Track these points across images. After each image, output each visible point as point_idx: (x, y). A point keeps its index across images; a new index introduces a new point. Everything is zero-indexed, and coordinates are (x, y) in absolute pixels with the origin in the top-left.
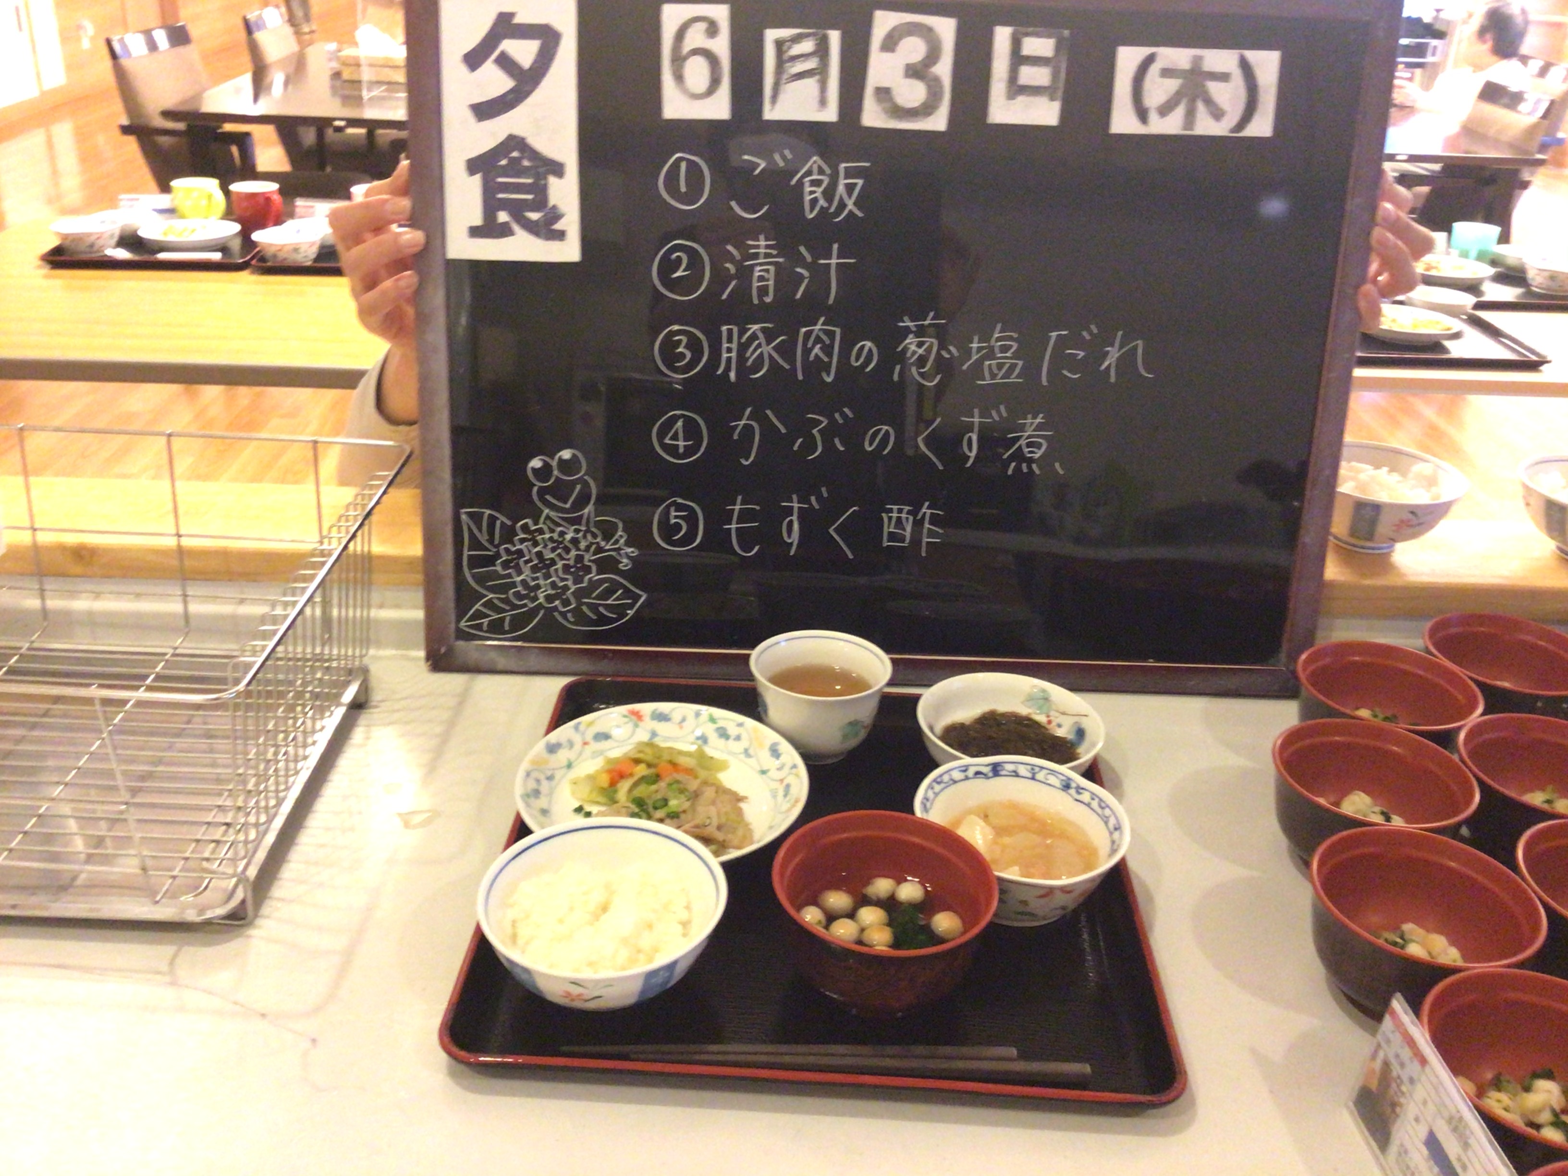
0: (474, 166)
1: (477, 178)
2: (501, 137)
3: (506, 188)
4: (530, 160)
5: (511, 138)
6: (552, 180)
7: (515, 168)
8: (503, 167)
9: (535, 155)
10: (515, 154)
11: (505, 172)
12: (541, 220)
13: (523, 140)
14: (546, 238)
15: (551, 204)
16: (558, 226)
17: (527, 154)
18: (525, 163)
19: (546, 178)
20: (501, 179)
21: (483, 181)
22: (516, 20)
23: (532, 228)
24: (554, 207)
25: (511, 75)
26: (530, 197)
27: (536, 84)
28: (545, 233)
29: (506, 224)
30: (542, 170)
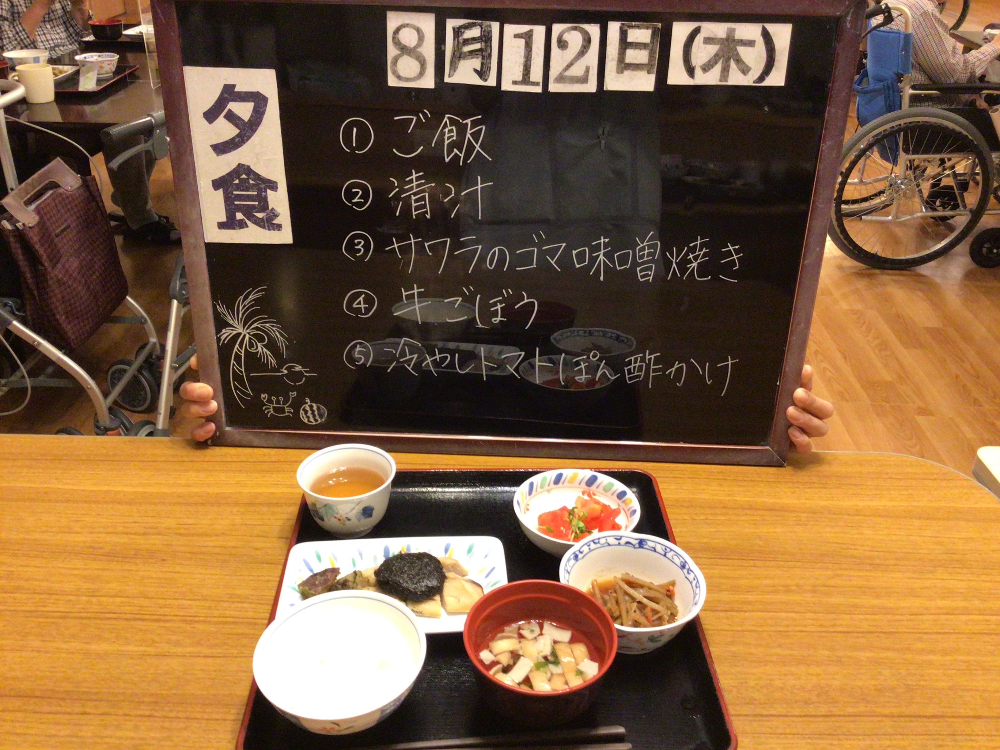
0: (217, 184)
1: (221, 191)
2: (234, 166)
3: (239, 197)
4: (252, 180)
5: (239, 166)
6: (269, 191)
7: (243, 185)
8: (236, 184)
9: (257, 177)
10: (244, 176)
11: (238, 188)
12: (265, 217)
13: (249, 167)
14: (269, 229)
15: (270, 208)
16: (275, 222)
17: (251, 176)
18: (251, 182)
19: (266, 191)
20: (235, 193)
21: (224, 193)
22: (237, 89)
23: (259, 223)
24: (273, 209)
25: (237, 126)
26: (257, 203)
27: (254, 131)
28: (268, 227)
29: (242, 220)
30: (263, 186)
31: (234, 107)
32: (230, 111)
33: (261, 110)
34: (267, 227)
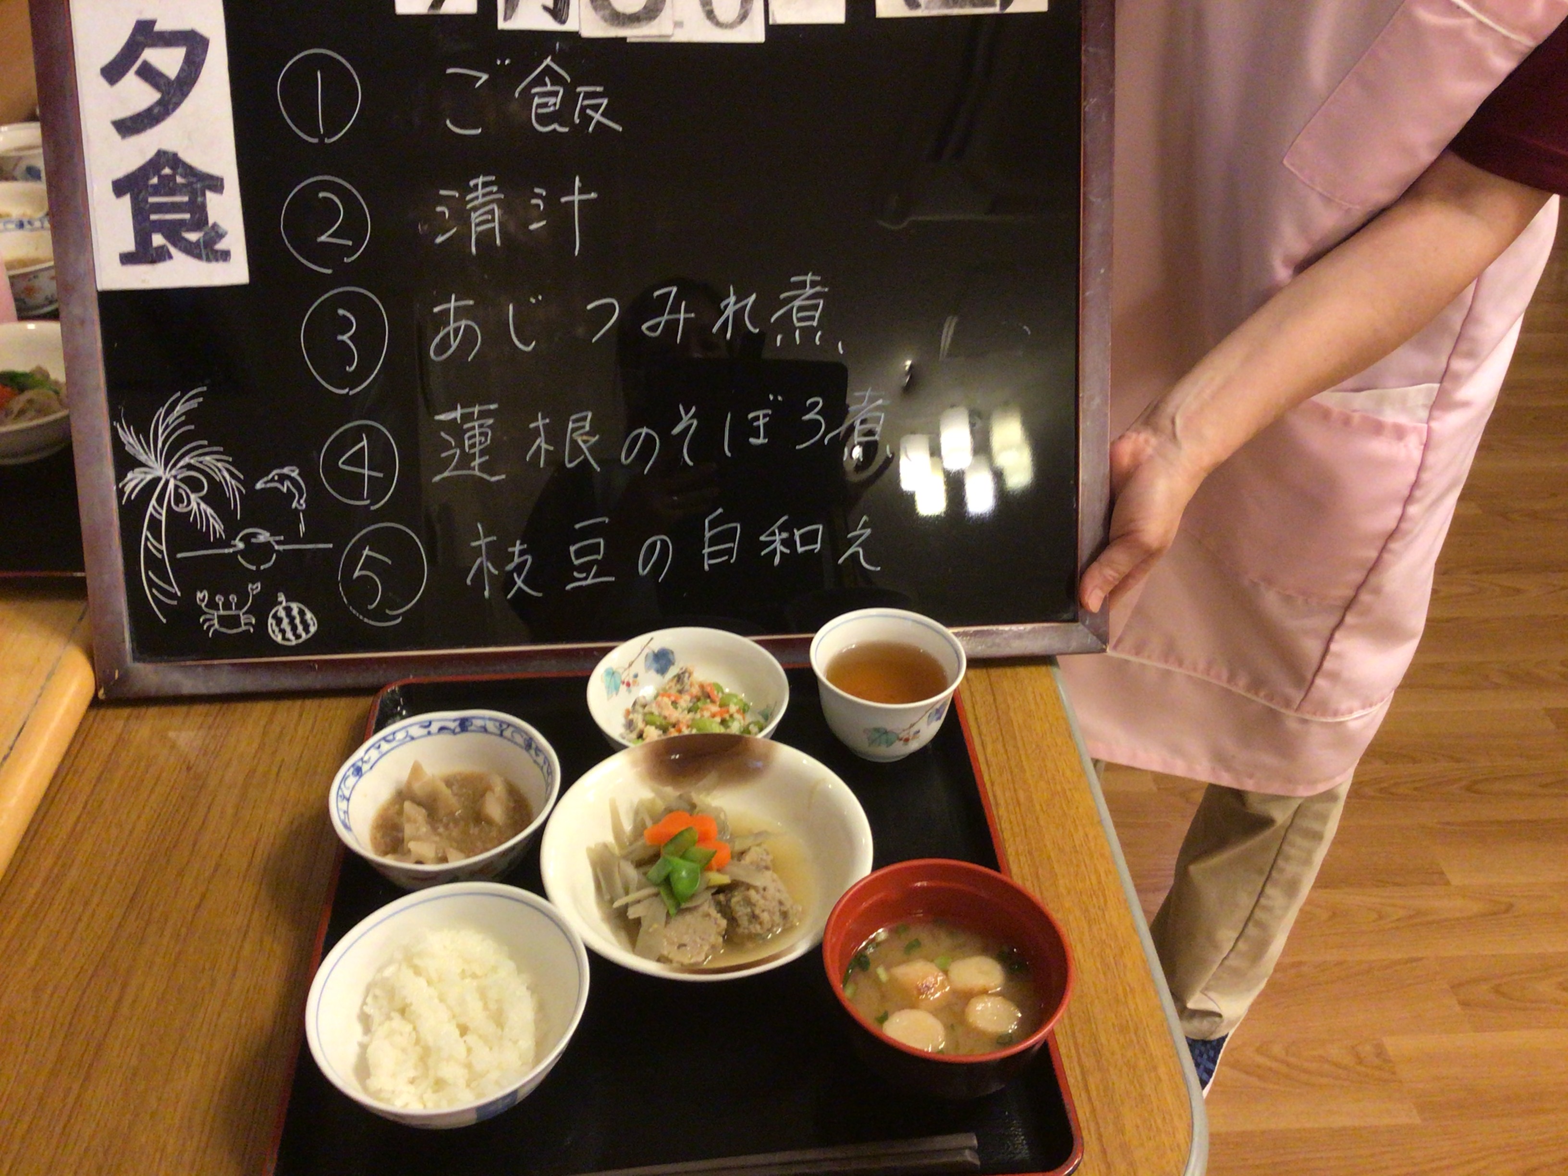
0: (120, 187)
1: (127, 199)
2: (150, 154)
3: (160, 208)
4: (182, 176)
5: (160, 154)
6: (209, 195)
7: (167, 186)
8: (154, 186)
9: (190, 171)
10: (167, 171)
11: (156, 191)
12: (201, 241)
13: (175, 155)
14: (208, 260)
15: (211, 222)
16: (220, 246)
17: (180, 170)
18: (179, 180)
19: (204, 195)
20: (152, 200)
21: (132, 202)
22: (158, 28)
23: (192, 250)
24: (215, 225)
25: (156, 86)
26: (187, 216)
27: (185, 95)
28: (207, 255)
29: (162, 247)
30: (199, 186)
31: (154, 56)
32: (145, 64)
33: (197, 60)
34: (204, 256)
